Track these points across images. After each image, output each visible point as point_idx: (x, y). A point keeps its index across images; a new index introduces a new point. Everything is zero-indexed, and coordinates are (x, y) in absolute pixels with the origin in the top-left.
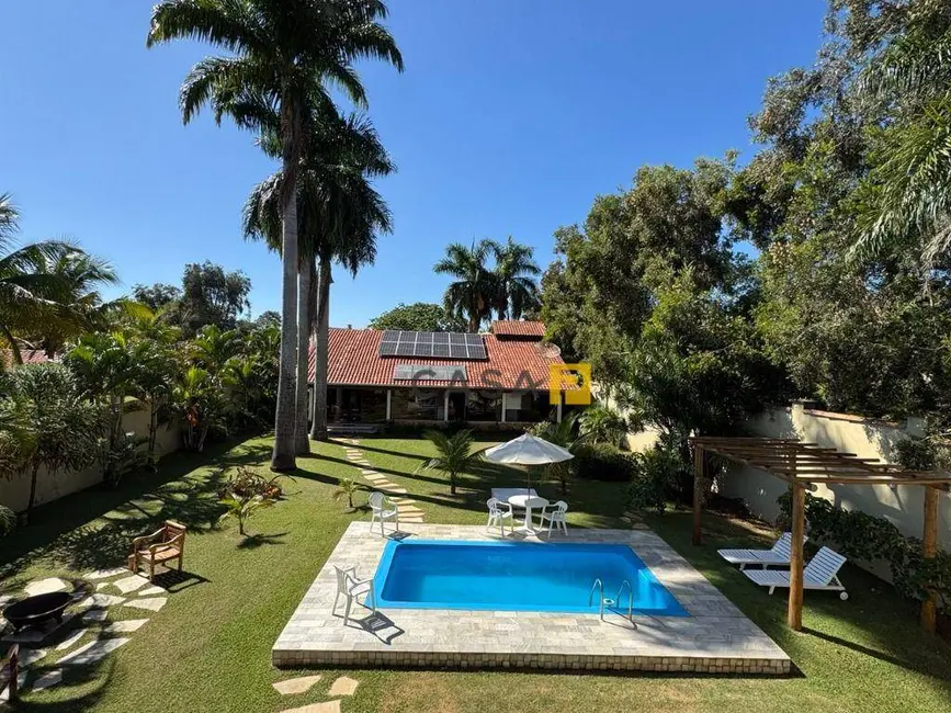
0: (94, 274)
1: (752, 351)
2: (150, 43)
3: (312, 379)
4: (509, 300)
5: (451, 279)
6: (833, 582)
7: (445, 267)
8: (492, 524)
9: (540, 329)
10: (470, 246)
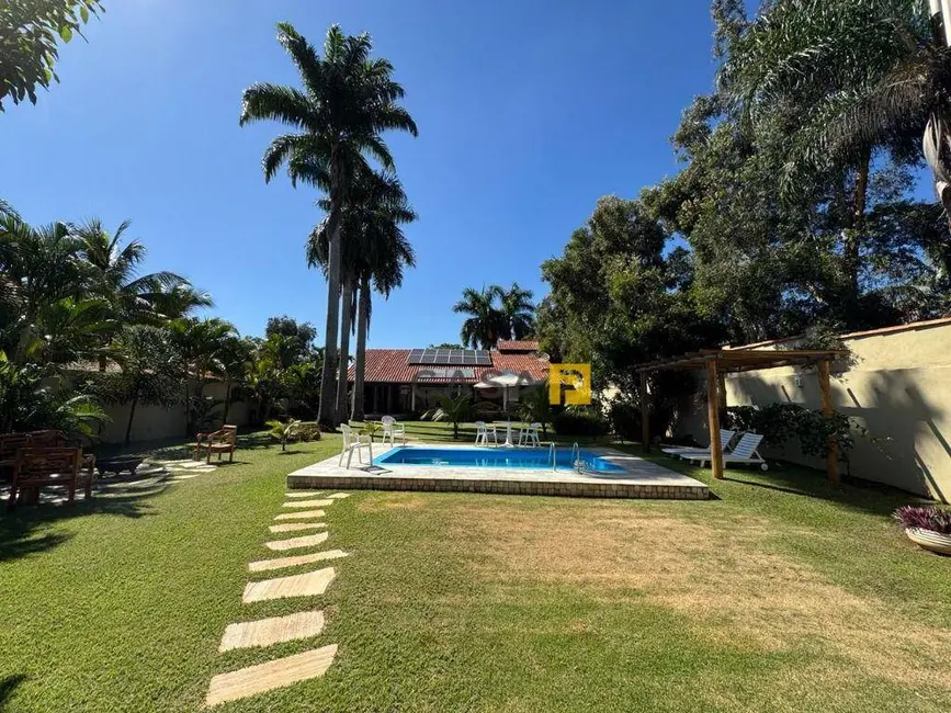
0: (196, 301)
1: (686, 310)
2: (241, 123)
3: (352, 377)
4: (512, 331)
5: (466, 316)
6: (754, 456)
7: (462, 308)
8: (480, 441)
9: (535, 345)
10: (481, 290)
